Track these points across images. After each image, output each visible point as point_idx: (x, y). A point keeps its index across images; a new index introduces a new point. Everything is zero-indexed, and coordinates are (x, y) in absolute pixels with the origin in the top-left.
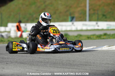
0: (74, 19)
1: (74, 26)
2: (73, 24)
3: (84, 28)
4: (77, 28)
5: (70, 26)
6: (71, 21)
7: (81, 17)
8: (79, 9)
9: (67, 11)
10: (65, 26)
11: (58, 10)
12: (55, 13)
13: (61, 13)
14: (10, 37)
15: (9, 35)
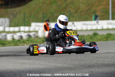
0: (98, 18)
1: (99, 24)
2: (97, 22)
3: (110, 27)
4: (102, 27)
5: (95, 25)
6: (95, 19)
7: (102, 16)
8: (101, 7)
9: (88, 10)
10: (90, 25)
11: (79, 8)
12: (76, 12)
13: (82, 11)
14: (37, 37)
15: (36, 35)
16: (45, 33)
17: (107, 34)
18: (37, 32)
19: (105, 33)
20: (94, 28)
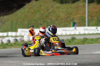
0: (76, 25)
1: (77, 30)
2: (75, 28)
3: (87, 32)
4: (80, 32)
5: (73, 30)
6: (73, 26)
7: (80, 23)
9: (68, 18)
10: (69, 30)
11: (59, 17)
12: (57, 20)
13: (62, 19)
14: (23, 41)
15: (22, 39)
16: (29, 38)
17: (84, 39)
18: (23, 36)
19: (82, 38)
20: (72, 33)
